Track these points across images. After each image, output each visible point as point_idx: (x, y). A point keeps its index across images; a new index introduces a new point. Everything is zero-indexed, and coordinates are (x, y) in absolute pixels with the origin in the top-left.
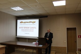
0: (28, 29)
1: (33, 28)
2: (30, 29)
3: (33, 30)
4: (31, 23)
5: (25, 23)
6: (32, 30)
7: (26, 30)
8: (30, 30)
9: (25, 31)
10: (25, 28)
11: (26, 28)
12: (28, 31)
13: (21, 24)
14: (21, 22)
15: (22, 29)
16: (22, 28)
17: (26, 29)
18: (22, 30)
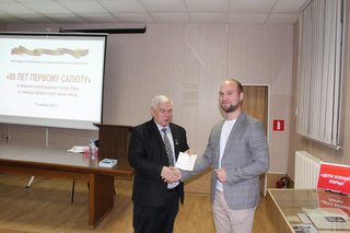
0: (51, 84)
1: (75, 79)
2: (59, 83)
3: (76, 91)
4: (67, 57)
5: (36, 53)
6: (70, 91)
7: (41, 90)
8: (63, 91)
9: (38, 93)
10: (35, 77)
11: (44, 77)
12: (53, 94)
13: (16, 57)
14: (15, 51)
15: (21, 82)
16: (21, 76)
17: (40, 83)
18: (20, 89)
